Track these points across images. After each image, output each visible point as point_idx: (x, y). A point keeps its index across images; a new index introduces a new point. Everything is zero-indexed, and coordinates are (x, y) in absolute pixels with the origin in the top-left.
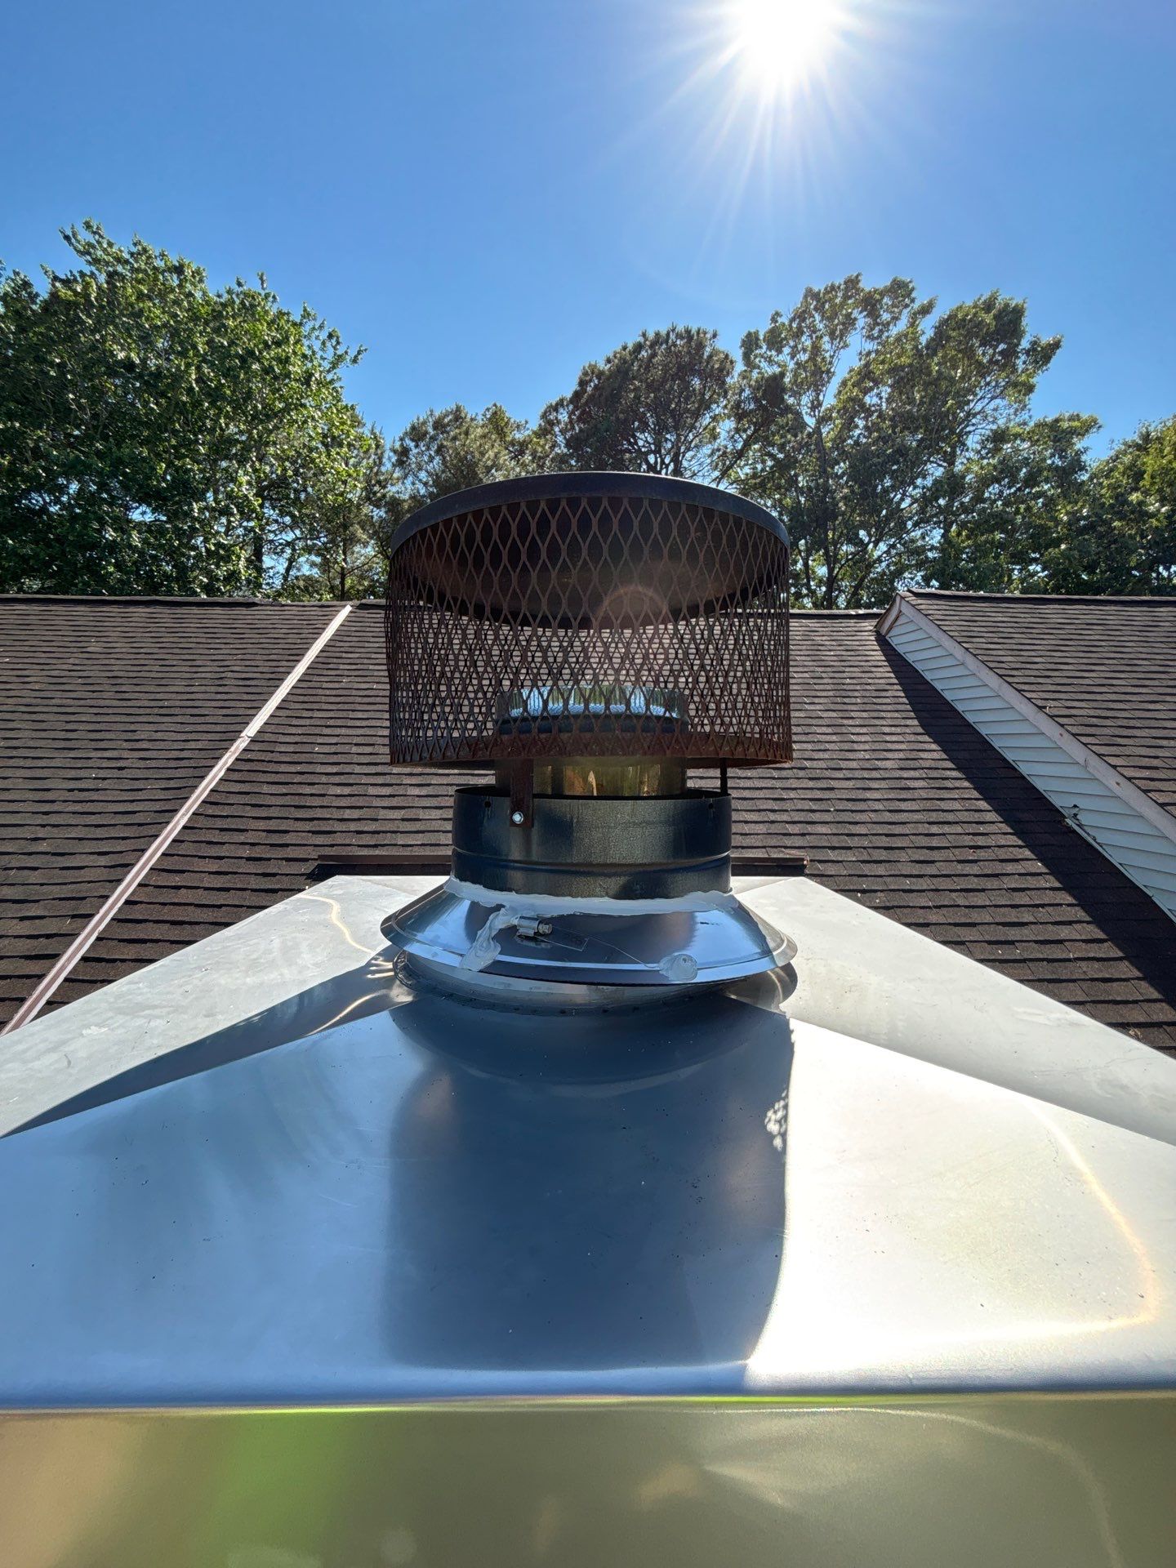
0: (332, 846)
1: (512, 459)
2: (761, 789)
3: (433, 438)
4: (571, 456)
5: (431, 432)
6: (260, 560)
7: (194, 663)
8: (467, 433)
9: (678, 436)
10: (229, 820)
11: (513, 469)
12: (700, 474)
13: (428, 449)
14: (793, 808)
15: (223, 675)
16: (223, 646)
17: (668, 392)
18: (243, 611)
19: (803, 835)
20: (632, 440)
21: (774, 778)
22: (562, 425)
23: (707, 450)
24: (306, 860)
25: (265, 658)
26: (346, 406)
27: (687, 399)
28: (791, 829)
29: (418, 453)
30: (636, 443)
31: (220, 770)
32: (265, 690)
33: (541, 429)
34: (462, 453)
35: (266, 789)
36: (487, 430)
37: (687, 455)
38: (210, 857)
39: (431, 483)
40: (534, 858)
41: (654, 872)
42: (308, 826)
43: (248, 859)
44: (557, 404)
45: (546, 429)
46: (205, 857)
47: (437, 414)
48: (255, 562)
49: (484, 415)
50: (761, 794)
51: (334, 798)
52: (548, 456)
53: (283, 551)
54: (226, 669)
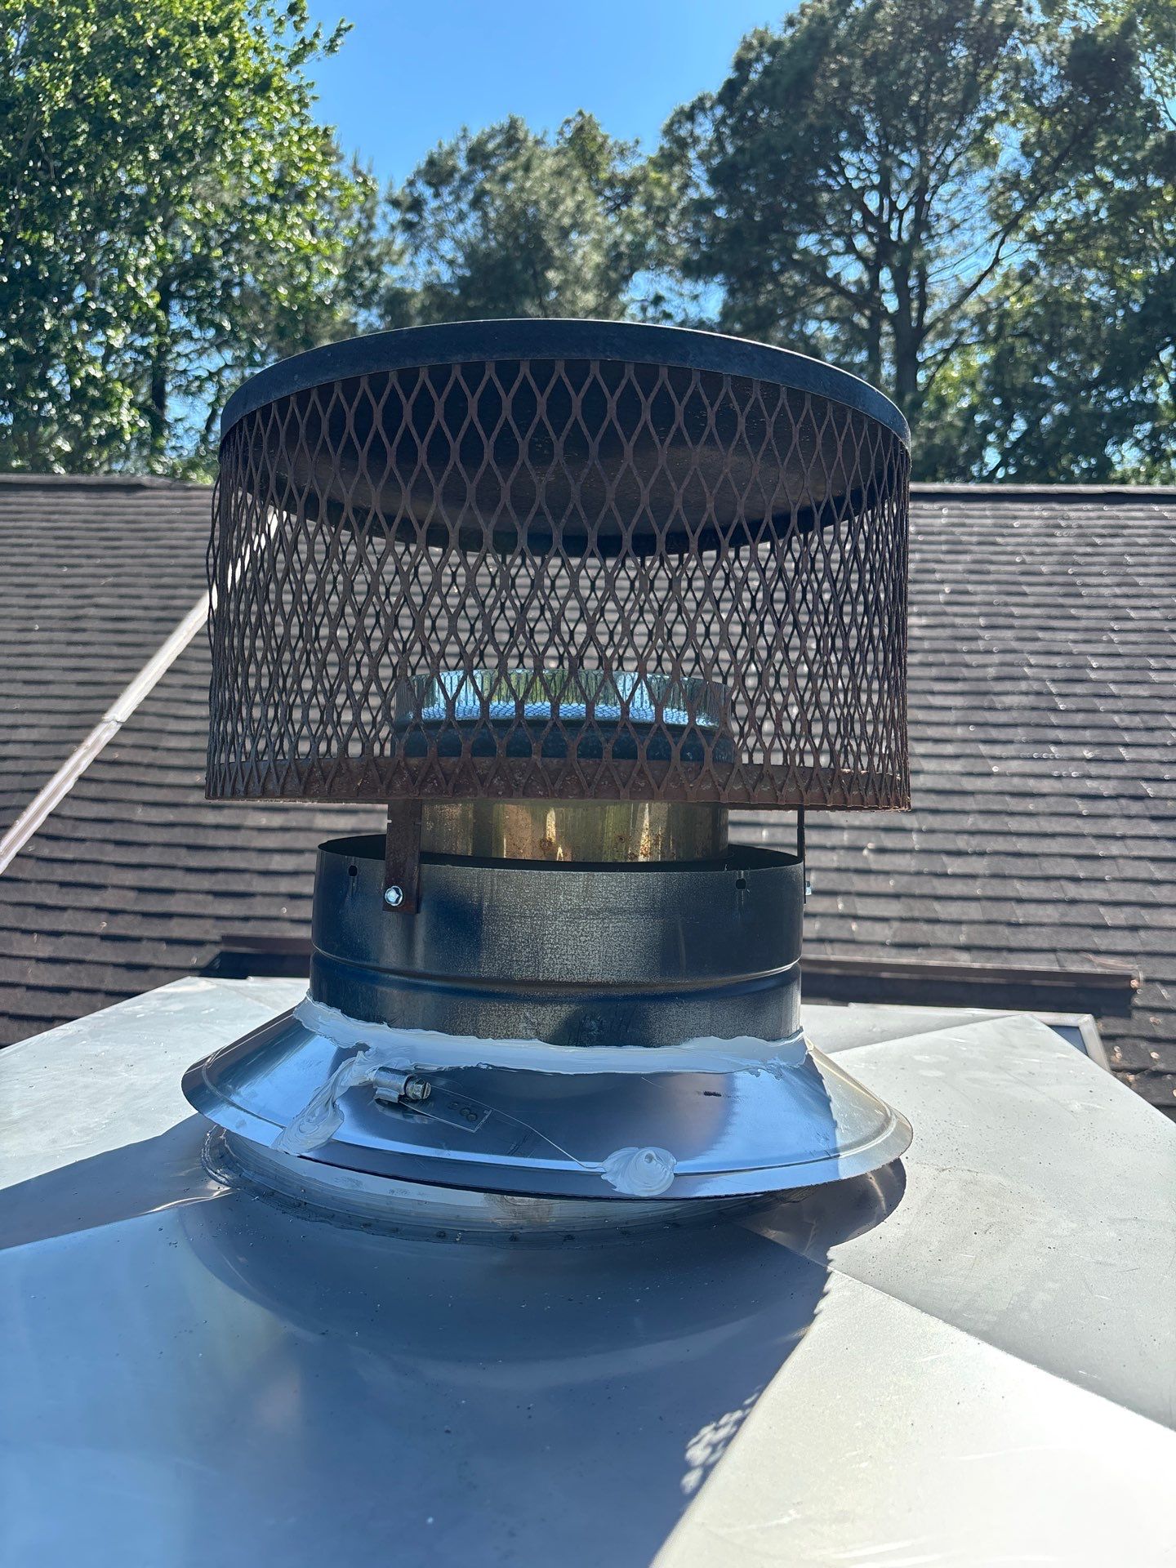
0: (246, 919)
1: (611, 210)
2: (1053, 835)
3: (466, 180)
4: (719, 201)
5: (463, 166)
6: (162, 406)
7: (35, 591)
8: (527, 168)
9: (923, 155)
10: (76, 867)
11: (609, 229)
12: (966, 225)
13: (458, 199)
14: (1117, 875)
15: (81, 612)
16: (84, 561)
17: (906, 74)
18: (121, 499)
19: (1134, 928)
20: (835, 169)
21: (1079, 816)
22: (703, 146)
23: (979, 179)
24: (199, 943)
25: (153, 581)
26: (316, 130)
27: (943, 84)
28: (1110, 916)
29: (439, 208)
30: (842, 172)
31: (66, 779)
32: (150, 638)
33: (663, 156)
34: (518, 204)
35: (140, 813)
36: (565, 162)
37: (941, 191)
38: (40, 932)
39: (461, 260)
40: (419, 965)
41: (626, 998)
42: (206, 882)
43: (105, 938)
44: (693, 107)
45: (671, 155)
46: (29, 932)
47: (474, 136)
48: (154, 409)
49: (561, 133)
50: (1053, 846)
51: (255, 833)
52: (674, 205)
53: (200, 389)
54: (86, 601)
